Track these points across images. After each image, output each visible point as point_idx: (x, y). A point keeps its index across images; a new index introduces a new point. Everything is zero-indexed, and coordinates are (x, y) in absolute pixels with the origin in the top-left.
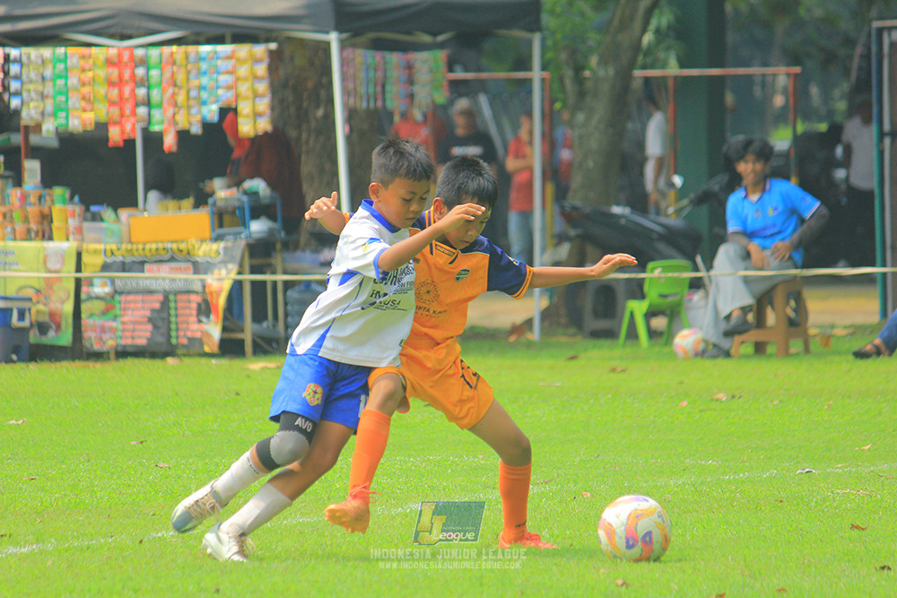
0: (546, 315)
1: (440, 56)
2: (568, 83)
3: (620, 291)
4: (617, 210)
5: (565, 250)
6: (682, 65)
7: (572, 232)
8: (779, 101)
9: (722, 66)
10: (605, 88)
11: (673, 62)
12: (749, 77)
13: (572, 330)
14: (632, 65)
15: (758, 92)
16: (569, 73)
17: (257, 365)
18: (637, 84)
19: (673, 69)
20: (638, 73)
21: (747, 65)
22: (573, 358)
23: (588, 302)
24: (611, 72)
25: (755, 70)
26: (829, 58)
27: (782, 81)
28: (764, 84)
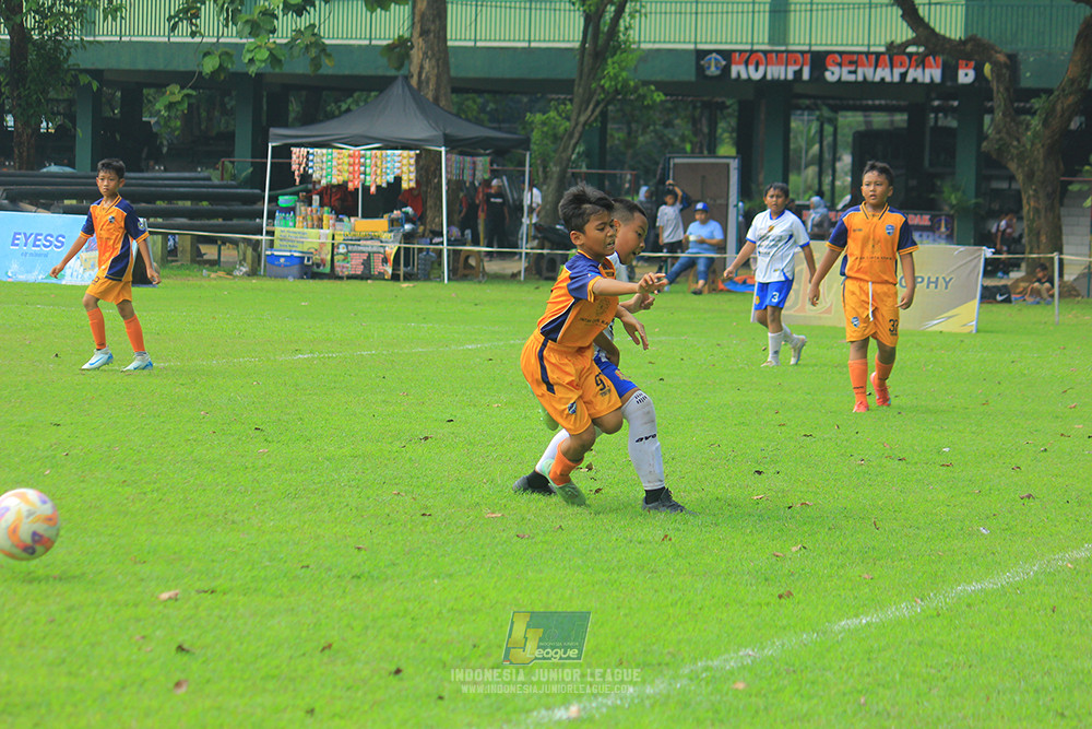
0: (526, 269)
1: (488, 159)
2: (540, 173)
3: (558, 260)
4: (558, 227)
5: (535, 243)
6: (588, 167)
7: (539, 236)
8: (627, 186)
9: (604, 169)
10: (555, 176)
11: (584, 166)
12: (615, 175)
13: (537, 276)
14: (567, 166)
15: (618, 181)
16: (541, 169)
17: (405, 285)
18: (569, 175)
19: (584, 169)
20: (569, 170)
21: (615, 169)
22: (537, 288)
23: (544, 265)
24: (558, 169)
25: (617, 172)
26: (647, 171)
27: (629, 177)
28: (621, 177)
